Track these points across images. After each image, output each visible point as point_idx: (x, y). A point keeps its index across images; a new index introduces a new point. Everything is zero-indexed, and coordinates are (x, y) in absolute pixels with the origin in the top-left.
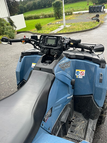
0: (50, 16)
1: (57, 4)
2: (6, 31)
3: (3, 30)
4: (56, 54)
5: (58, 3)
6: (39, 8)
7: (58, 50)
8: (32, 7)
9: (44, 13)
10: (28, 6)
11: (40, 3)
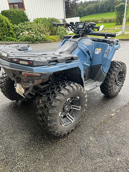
0: (110, 21)
1: (121, 8)
2: (58, 32)
3: (56, 31)
4: (82, 33)
5: (123, 7)
6: (101, 12)
7: (83, 31)
8: (93, 10)
9: (105, 18)
10: (88, 9)
11: (103, 5)
